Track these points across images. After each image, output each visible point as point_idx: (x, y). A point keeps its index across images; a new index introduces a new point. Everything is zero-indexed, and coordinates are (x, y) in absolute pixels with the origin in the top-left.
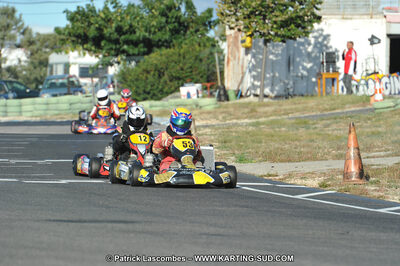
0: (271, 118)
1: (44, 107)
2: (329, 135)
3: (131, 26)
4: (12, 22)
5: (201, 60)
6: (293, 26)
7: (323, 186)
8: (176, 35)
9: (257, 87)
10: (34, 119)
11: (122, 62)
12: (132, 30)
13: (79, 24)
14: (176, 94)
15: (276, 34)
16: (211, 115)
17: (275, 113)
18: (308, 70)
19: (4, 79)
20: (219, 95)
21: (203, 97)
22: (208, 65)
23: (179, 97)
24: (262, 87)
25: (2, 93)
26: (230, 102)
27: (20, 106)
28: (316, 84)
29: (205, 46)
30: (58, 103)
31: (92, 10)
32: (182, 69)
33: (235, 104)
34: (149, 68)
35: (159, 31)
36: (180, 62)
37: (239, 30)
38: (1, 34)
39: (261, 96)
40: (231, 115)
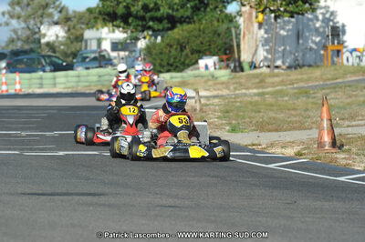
0: (277, 88)
1: (75, 79)
3: (156, 4)
4: (51, 2)
5: (219, 35)
6: (300, 2)
8: (198, 12)
11: (148, 37)
12: (157, 8)
13: (109, 3)
14: (196, 66)
15: (285, 11)
16: (224, 86)
17: (282, 83)
18: (316, 44)
19: (43, 53)
20: (235, 67)
21: (220, 68)
22: (226, 38)
23: (198, 69)
24: (274, 60)
25: (39, 67)
26: (243, 74)
27: (54, 78)
28: (324, 56)
29: (223, 21)
30: (88, 76)
32: (202, 43)
33: (248, 75)
34: (172, 43)
35: (182, 8)
36: (200, 36)
37: (251, 7)
38: (40, 12)
39: (272, 67)
40: (242, 86)
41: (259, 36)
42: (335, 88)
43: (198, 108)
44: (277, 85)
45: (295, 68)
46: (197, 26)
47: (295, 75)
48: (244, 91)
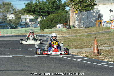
0: (81, 34)
1: (18, 31)
3: (43, 7)
4: (10, 7)
5: (63, 17)
6: (88, 7)
7: (87, 56)
8: (56, 10)
11: (41, 18)
12: (44, 9)
13: (28, 7)
14: (56, 27)
15: (84, 9)
16: (65, 33)
17: (83, 32)
18: (94, 20)
19: (8, 23)
20: (68, 27)
21: (63, 28)
22: (65, 18)
24: (80, 25)
25: (7, 27)
26: (71, 29)
27: (11, 31)
29: (64, 13)
30: (22, 30)
31: (32, 3)
32: (58, 20)
34: (48, 19)
35: (51, 8)
36: (57, 17)
37: (73, 8)
38: (7, 10)
39: (80, 27)
40: (70, 33)
41: (76, 17)
42: (99, 34)
44: (81, 33)
45: (87, 28)
46: (56, 14)
48: (71, 35)
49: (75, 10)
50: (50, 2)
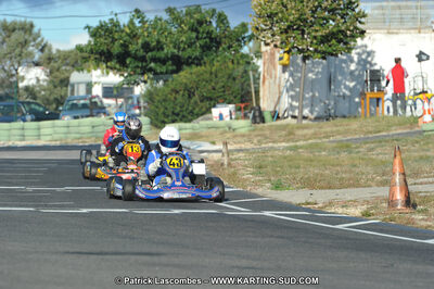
0: (310, 141)
1: (64, 130)
2: (373, 160)
3: (158, 42)
4: (30, 38)
5: (234, 79)
6: (334, 41)
7: (366, 215)
8: (210, 53)
9: (295, 107)
10: (53, 143)
11: (149, 82)
12: (159, 47)
13: (102, 40)
14: (207, 116)
15: (316, 50)
16: (246, 139)
17: (315, 136)
18: (350, 90)
19: (21, 100)
20: (254, 117)
21: (237, 119)
22: (242, 84)
23: (211, 119)
24: (301, 108)
25: (19, 115)
26: (265, 125)
27: (39, 129)
28: (359, 104)
29: (238, 63)
30: (78, 126)
31: (116, 25)
32: (214, 89)
33: (272, 126)
34: (178, 88)
35: (189, 46)
36: (211, 81)
37: (276, 46)
38: (17, 51)
39: (300, 118)
40: (266, 138)
42: (380, 142)
43: (226, 163)
44: (310, 139)
46: (208, 68)
47: (327, 127)
48: (270, 145)
49: (282, 51)
50: (182, 22)
